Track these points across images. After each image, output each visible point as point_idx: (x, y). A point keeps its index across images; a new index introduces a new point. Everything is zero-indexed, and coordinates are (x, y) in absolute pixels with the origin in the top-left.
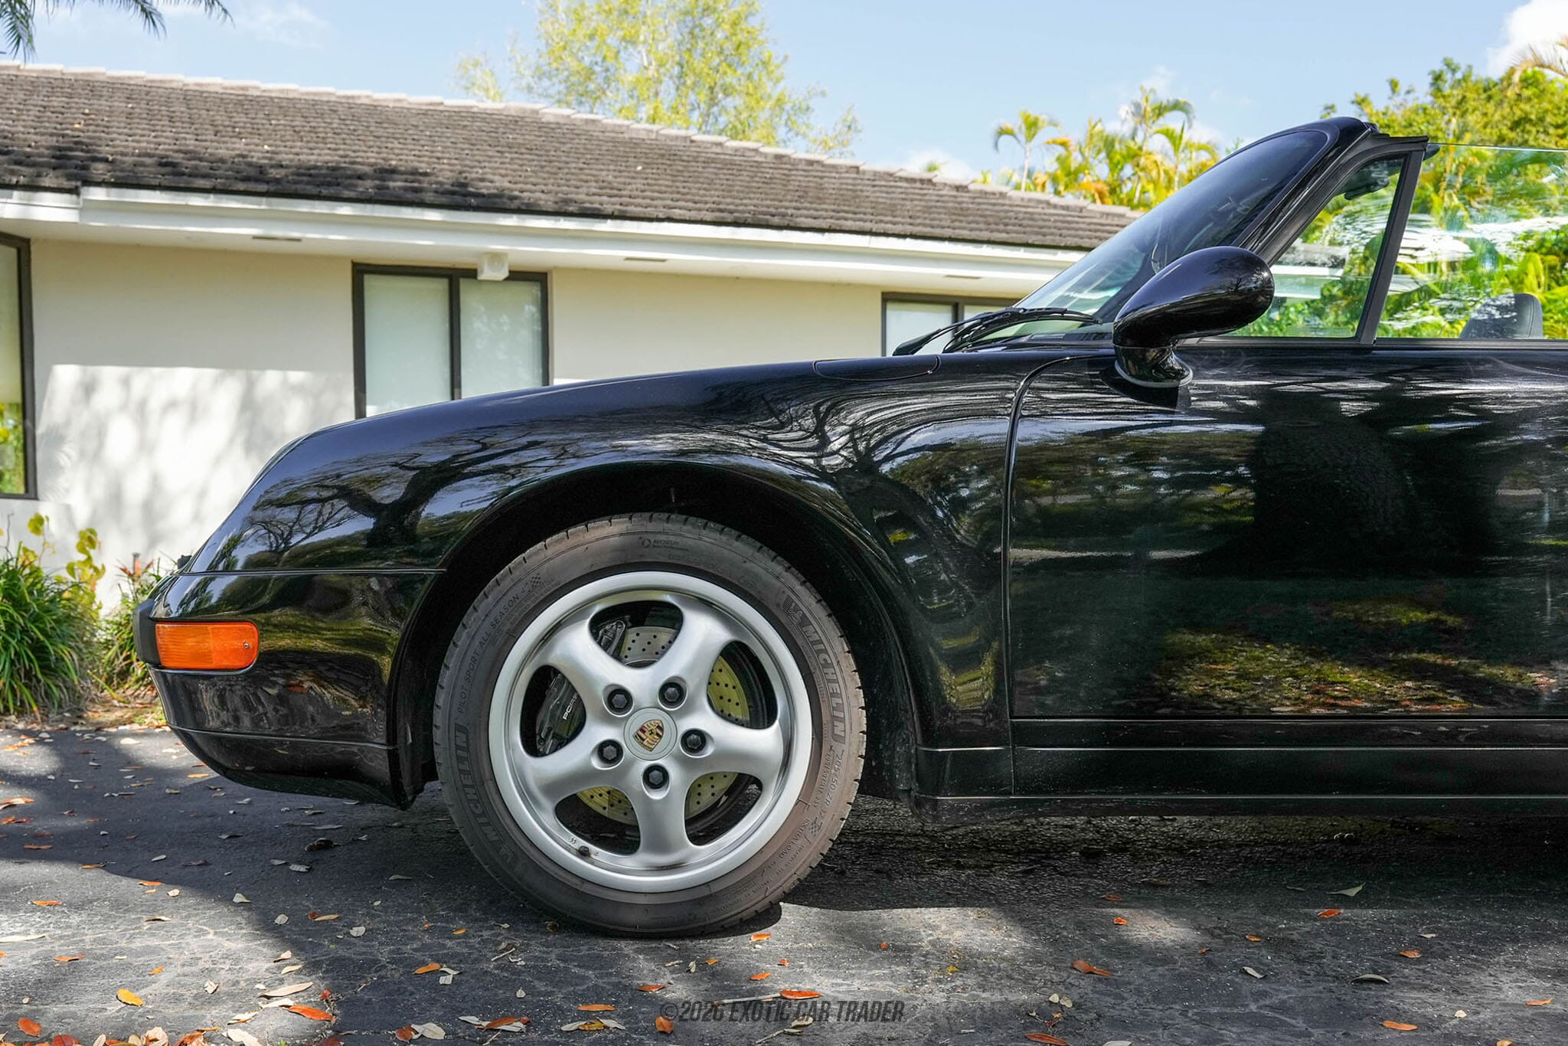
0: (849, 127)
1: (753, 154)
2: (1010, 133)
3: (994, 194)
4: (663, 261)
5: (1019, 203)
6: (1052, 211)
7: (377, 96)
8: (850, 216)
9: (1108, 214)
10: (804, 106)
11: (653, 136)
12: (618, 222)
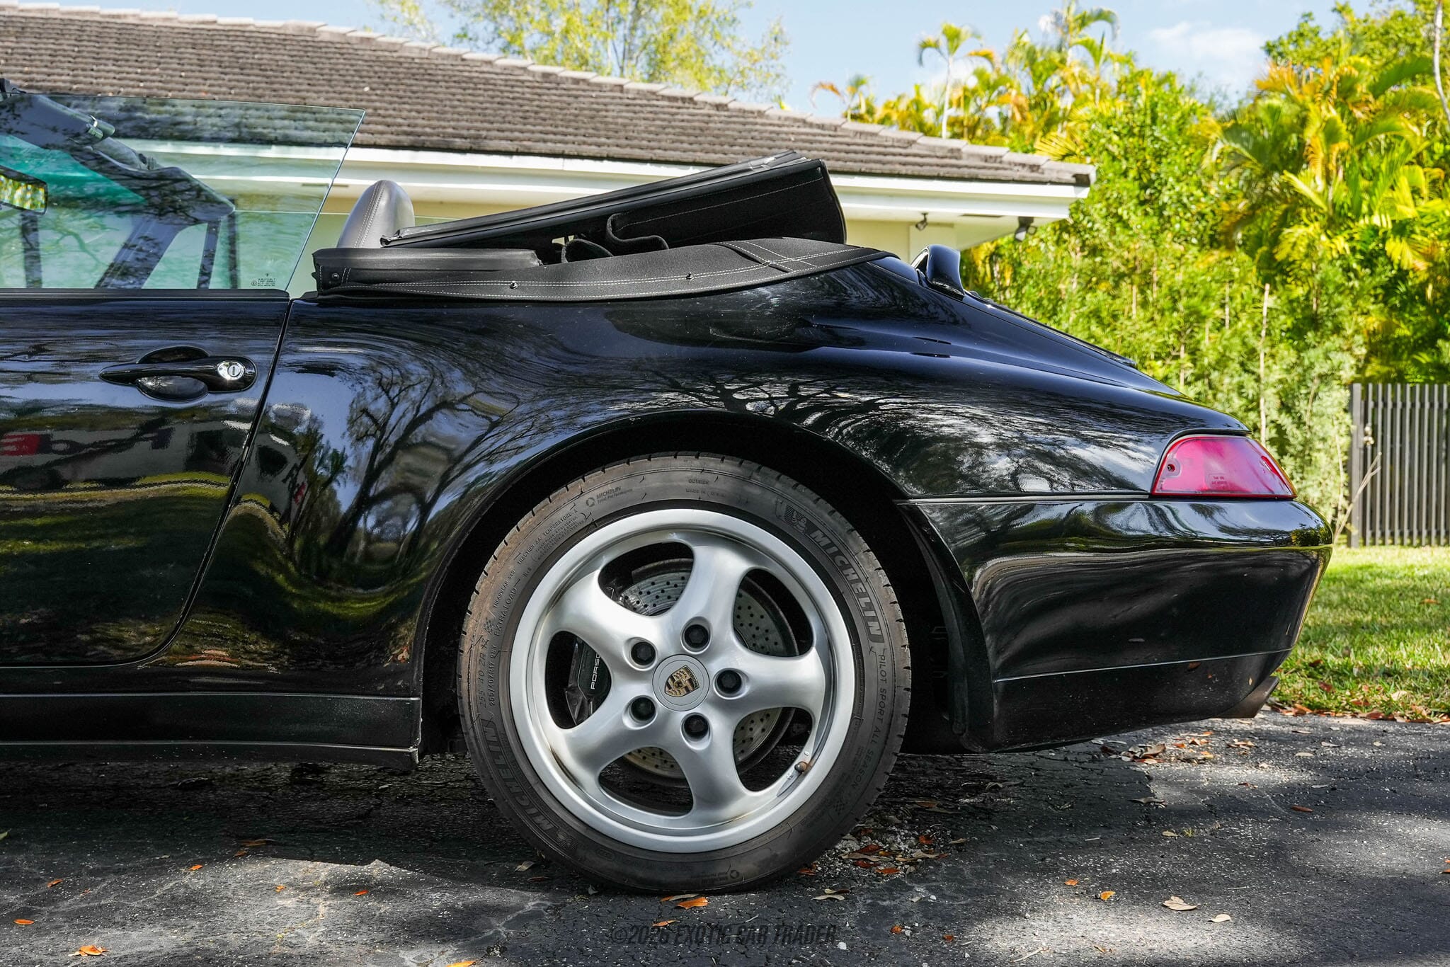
0: (776, 39)
1: (521, 72)
2: (936, 46)
3: (752, 112)
4: (346, 186)
5: (776, 122)
6: (807, 130)
7: (145, 14)
8: (551, 137)
9: (861, 133)
10: (729, 18)
11: (426, 54)
12: (284, 148)
